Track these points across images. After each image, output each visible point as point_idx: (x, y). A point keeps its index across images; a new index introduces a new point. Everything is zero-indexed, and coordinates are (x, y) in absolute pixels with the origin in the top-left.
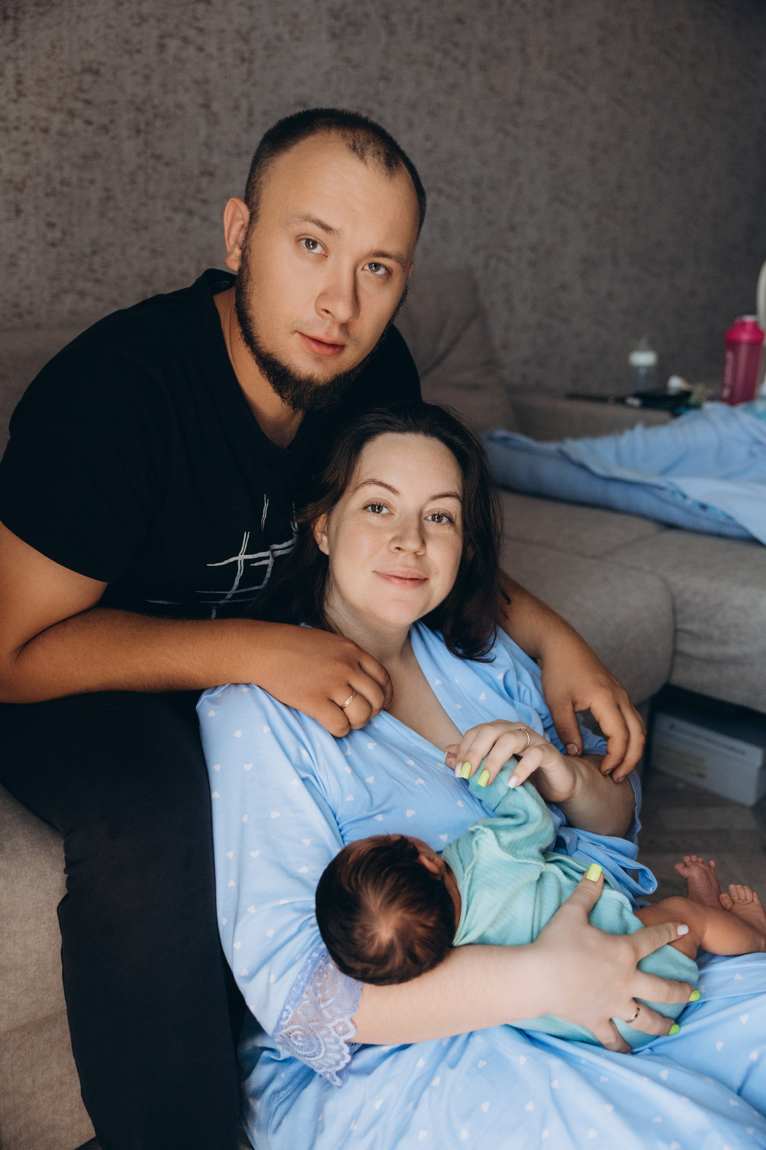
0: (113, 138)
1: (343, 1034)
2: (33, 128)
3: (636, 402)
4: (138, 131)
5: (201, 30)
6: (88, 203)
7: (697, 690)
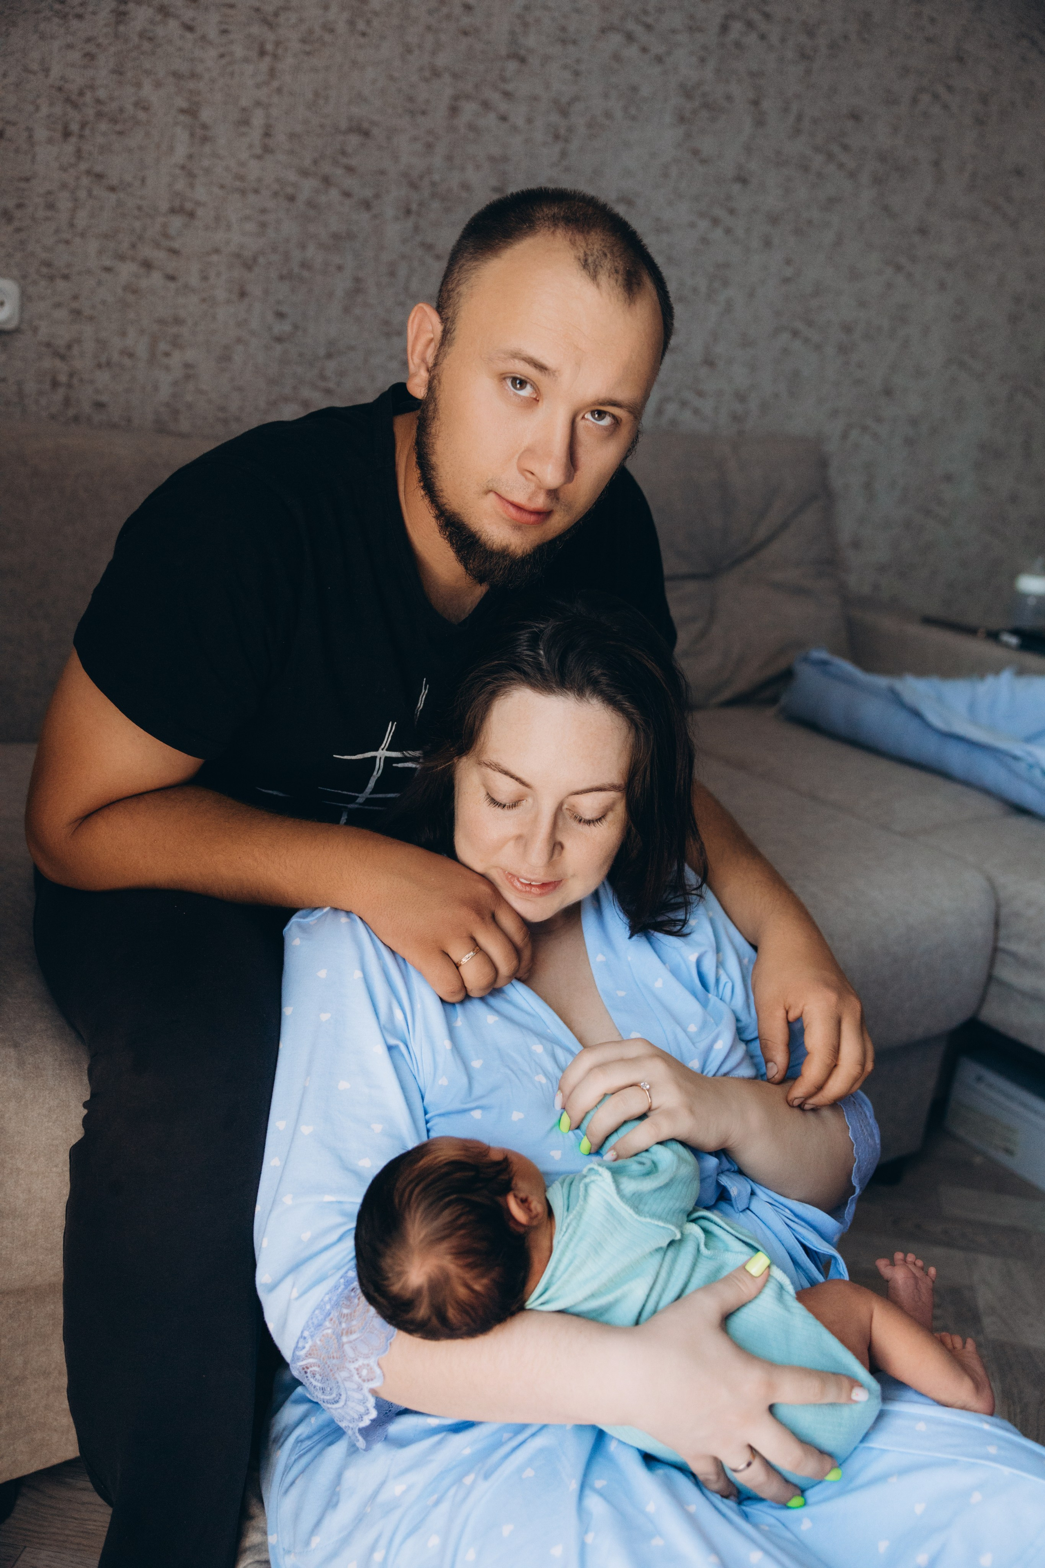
0: (375, 217)
1: (368, 1380)
2: (276, 194)
3: (1013, 640)
4: (408, 212)
5: (507, 95)
6: (331, 295)
7: (1012, 1034)
